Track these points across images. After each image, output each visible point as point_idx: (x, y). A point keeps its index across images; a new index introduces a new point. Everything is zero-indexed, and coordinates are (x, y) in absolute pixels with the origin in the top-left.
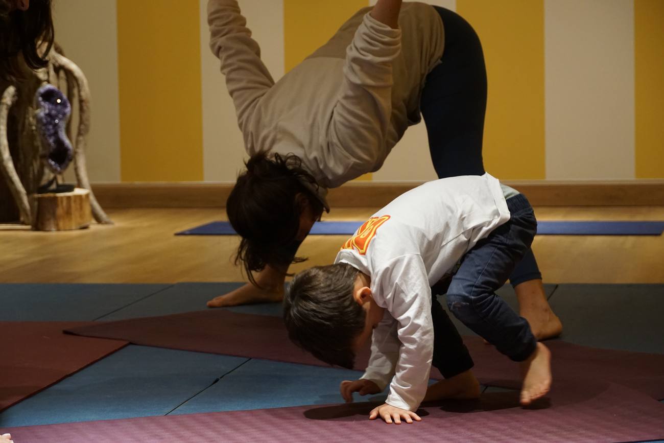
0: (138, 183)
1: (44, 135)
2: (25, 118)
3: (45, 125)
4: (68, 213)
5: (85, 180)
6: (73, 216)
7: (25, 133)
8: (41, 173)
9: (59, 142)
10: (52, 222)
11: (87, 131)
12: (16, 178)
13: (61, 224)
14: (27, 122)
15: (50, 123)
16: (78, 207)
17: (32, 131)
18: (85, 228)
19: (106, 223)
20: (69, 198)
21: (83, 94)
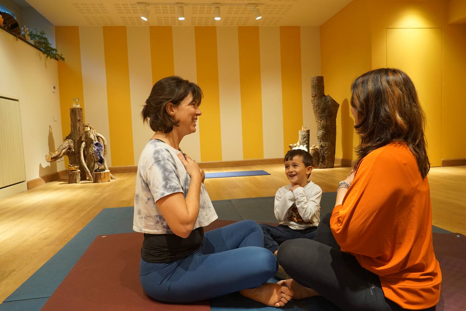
0: (116, 166)
1: (96, 155)
2: (88, 151)
3: (96, 153)
4: (105, 177)
5: (107, 167)
6: (106, 178)
7: (89, 155)
8: (94, 166)
9: (101, 157)
10: (100, 180)
11: (106, 154)
12: (87, 168)
13: (103, 180)
14: (89, 152)
15: (98, 152)
16: (107, 175)
17: (91, 154)
18: (109, 181)
19: (114, 179)
20: (105, 173)
21: (105, 143)
